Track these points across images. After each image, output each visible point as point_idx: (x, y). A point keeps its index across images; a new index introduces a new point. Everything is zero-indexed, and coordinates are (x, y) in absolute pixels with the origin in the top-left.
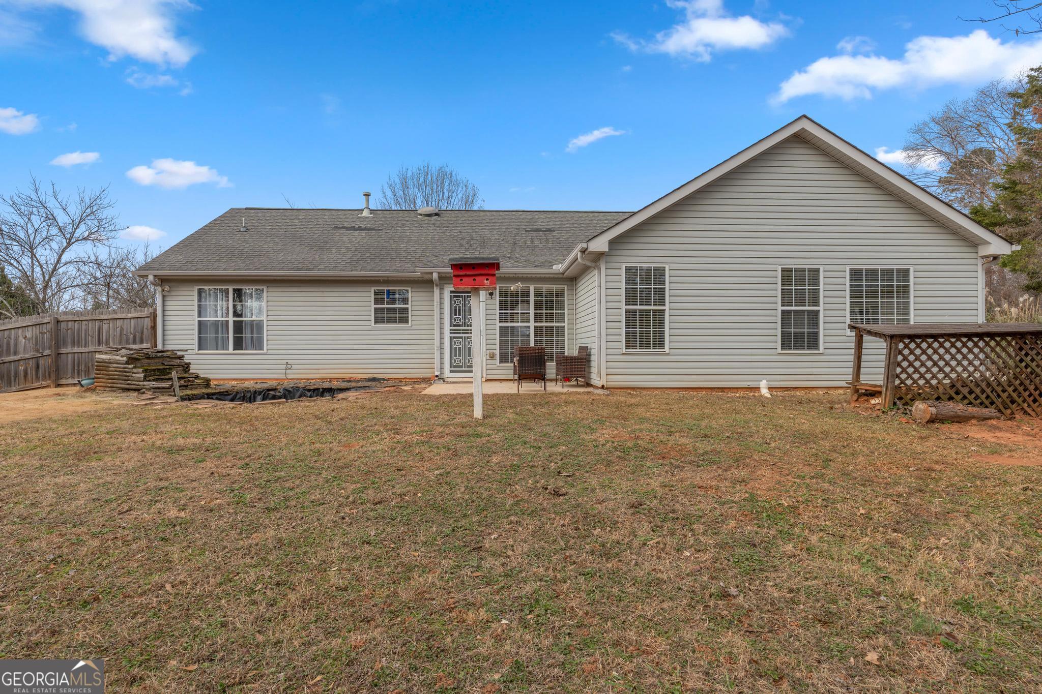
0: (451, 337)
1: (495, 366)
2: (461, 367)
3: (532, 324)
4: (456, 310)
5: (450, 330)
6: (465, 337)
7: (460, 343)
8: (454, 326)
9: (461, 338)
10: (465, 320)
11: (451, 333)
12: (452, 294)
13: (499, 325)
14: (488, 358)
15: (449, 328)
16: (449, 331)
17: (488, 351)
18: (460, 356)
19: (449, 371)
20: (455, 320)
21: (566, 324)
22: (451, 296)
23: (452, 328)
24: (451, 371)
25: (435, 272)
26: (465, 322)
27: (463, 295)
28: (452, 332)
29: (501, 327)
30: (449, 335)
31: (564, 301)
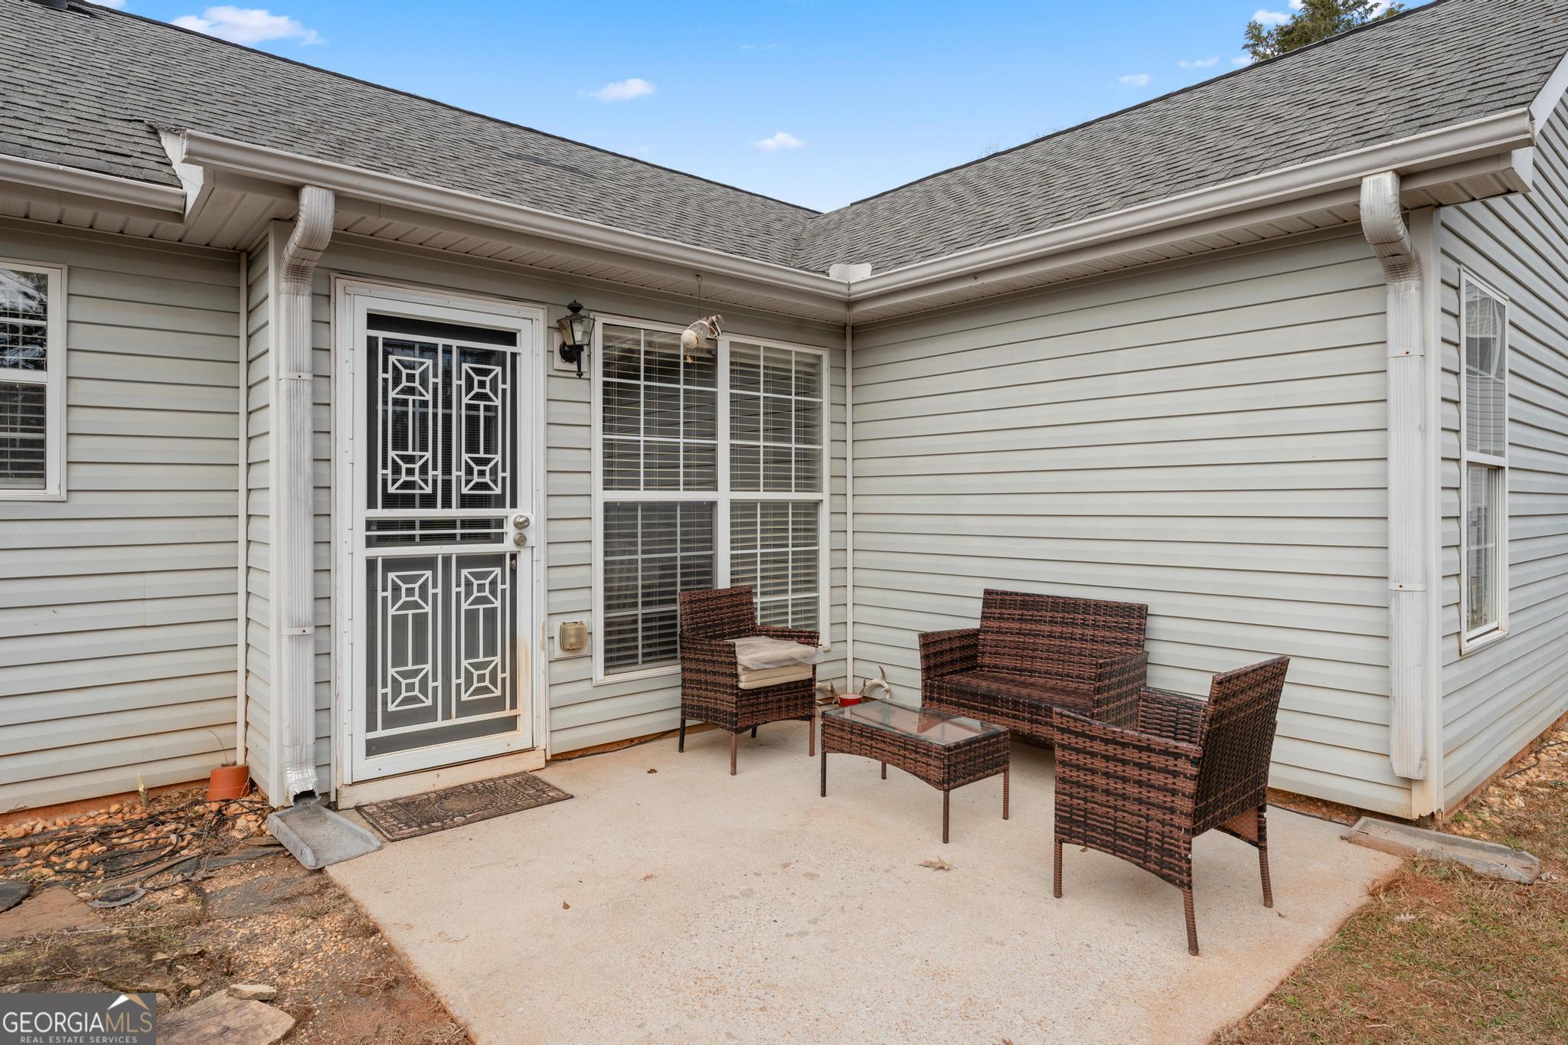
0: (371, 564)
1: (586, 686)
2: (429, 714)
3: (724, 496)
4: (400, 418)
5: (370, 525)
6: (447, 560)
7: (423, 588)
8: (390, 501)
9: (428, 563)
10: (447, 470)
11: (370, 542)
12: (381, 335)
13: (602, 496)
14: (558, 653)
15: (364, 513)
16: (361, 533)
17: (557, 622)
18: (420, 658)
19: (361, 748)
20: (396, 470)
21: (824, 495)
22: (372, 342)
23: (381, 513)
24: (374, 748)
25: (320, 184)
26: (447, 484)
27: (441, 342)
28: (380, 533)
29: (609, 507)
30: (364, 553)
31: (819, 406)
